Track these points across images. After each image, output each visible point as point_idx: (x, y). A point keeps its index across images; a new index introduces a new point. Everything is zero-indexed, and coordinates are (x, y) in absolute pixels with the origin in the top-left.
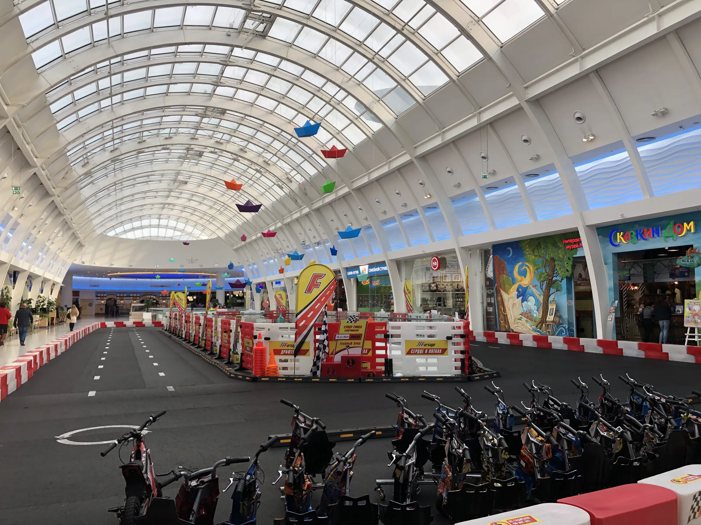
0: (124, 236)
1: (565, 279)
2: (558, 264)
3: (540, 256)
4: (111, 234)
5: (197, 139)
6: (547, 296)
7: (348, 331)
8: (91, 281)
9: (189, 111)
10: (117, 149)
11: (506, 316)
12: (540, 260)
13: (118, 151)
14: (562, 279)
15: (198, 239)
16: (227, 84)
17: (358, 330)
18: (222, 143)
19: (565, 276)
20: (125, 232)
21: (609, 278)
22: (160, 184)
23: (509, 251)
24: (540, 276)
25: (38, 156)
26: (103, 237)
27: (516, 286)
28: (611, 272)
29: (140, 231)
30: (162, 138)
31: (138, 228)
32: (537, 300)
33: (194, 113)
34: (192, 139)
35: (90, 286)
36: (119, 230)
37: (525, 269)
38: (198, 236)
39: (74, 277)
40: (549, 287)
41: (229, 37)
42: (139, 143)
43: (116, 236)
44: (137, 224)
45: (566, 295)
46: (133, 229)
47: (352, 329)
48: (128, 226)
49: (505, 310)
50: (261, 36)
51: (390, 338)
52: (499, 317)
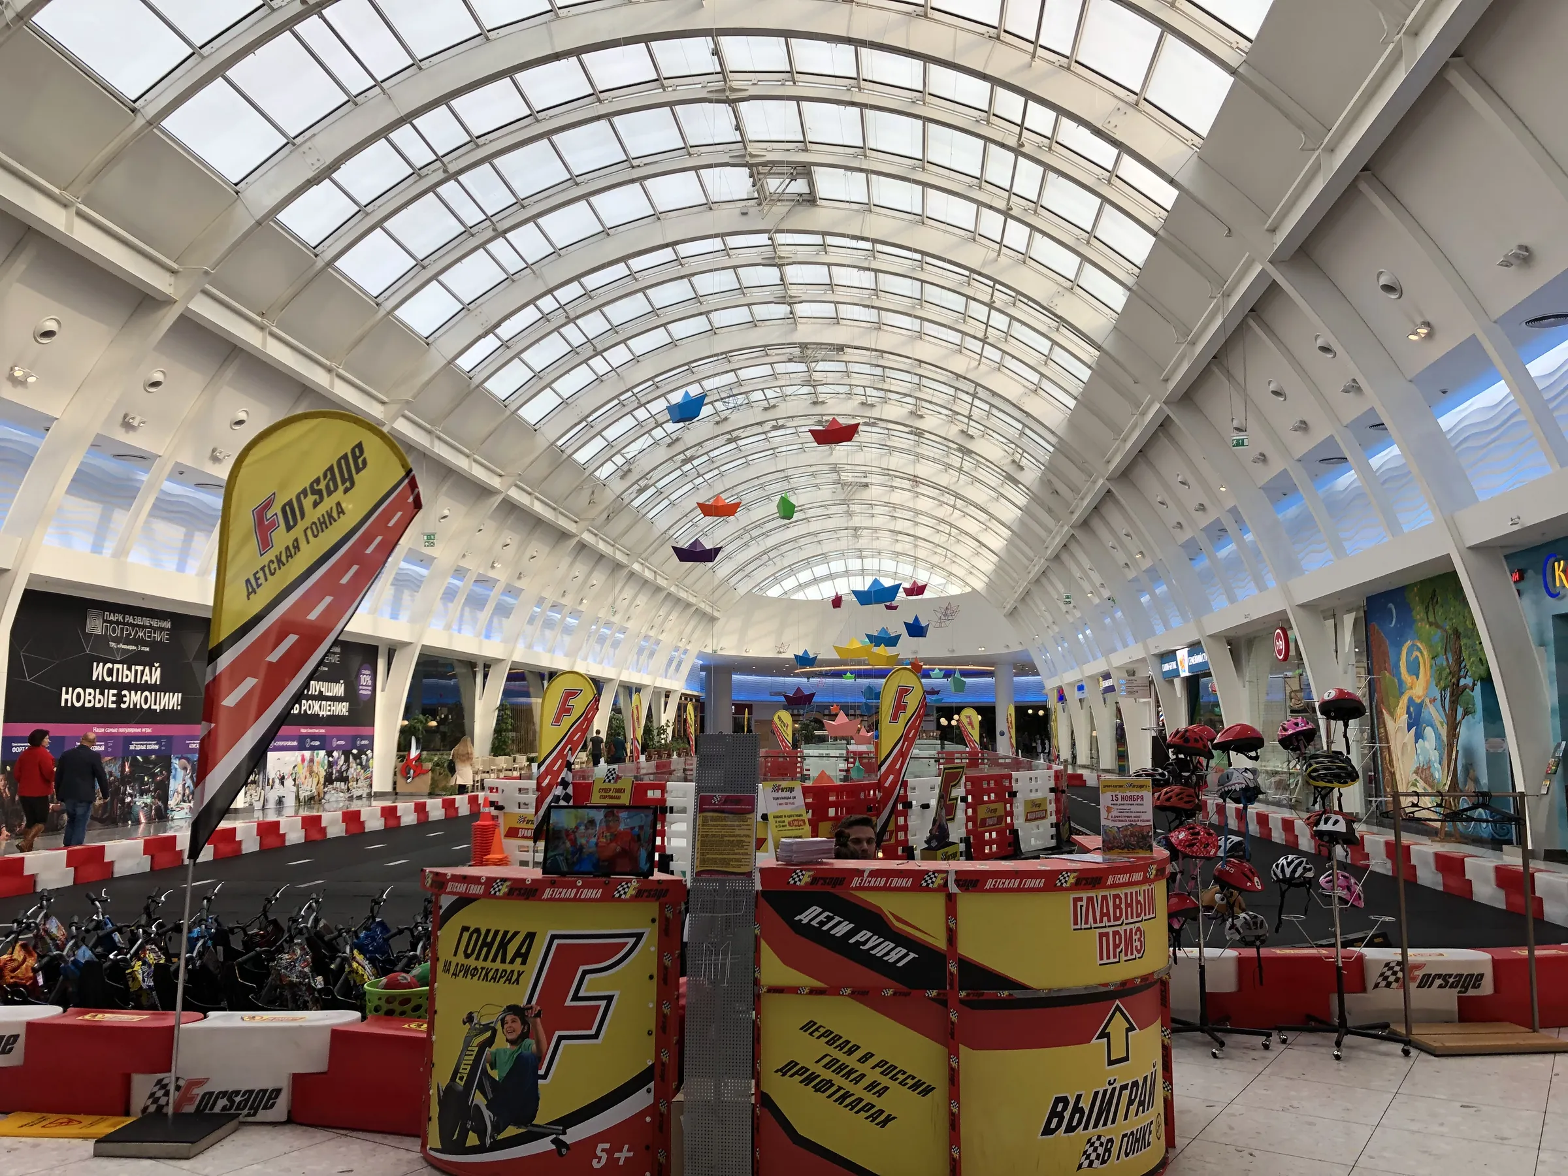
0: (799, 596)
1: (1479, 683)
2: (1465, 644)
3: (1438, 626)
4: (774, 592)
5: (823, 403)
6: (1453, 727)
7: (605, 797)
8: (772, 684)
9: (776, 355)
10: (678, 439)
11: (1393, 774)
12: (1437, 634)
13: (681, 442)
14: (1474, 685)
15: (942, 595)
16: (804, 298)
17: (619, 798)
18: (872, 406)
19: (1477, 676)
20: (801, 587)
21: (1551, 683)
22: (820, 492)
23: (1390, 610)
24: (1440, 674)
25: (503, 473)
26: (755, 600)
27: (1404, 701)
28: (1553, 666)
29: (829, 583)
30: (758, 409)
31: (824, 579)
32: (1438, 737)
33: (785, 358)
34: (815, 403)
35: (771, 694)
36: (789, 583)
37: (1417, 657)
38: (942, 587)
39: (734, 677)
40: (1454, 703)
41: (745, 217)
42: (717, 423)
43: (785, 597)
44: (821, 570)
45: (1482, 723)
46: (816, 581)
47: (611, 794)
48: (805, 576)
49: (1391, 761)
50: (809, 201)
51: (668, 814)
52: (1384, 778)
